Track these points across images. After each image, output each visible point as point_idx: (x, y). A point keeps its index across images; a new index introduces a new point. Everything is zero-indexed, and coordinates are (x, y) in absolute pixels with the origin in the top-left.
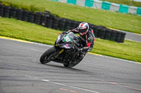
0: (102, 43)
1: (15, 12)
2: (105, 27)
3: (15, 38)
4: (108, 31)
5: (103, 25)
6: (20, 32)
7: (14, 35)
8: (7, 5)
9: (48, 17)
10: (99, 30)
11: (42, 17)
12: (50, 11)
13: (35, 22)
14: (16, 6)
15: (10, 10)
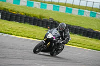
0: (90, 41)
1: (28, 19)
2: (92, 30)
3: (28, 37)
4: (94, 32)
5: (91, 28)
6: (32, 33)
7: (28, 35)
8: (22, 14)
9: (52, 23)
10: (88, 32)
11: (47, 22)
12: (53, 18)
13: (42, 26)
14: (29, 15)
15: (25, 17)
